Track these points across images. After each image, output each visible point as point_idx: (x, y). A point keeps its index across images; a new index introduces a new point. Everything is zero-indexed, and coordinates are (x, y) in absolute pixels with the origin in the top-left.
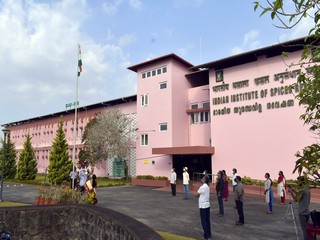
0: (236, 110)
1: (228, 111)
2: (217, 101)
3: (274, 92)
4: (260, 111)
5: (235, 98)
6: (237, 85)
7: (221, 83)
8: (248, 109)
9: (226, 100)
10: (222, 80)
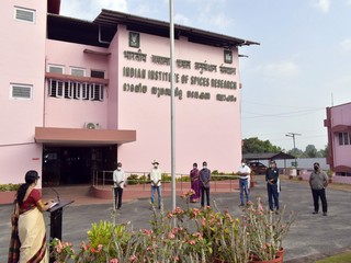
0: (154, 90)
1: (144, 89)
2: (129, 72)
3: (194, 80)
4: (180, 98)
5: (154, 76)
6: (157, 60)
7: (135, 50)
8: (168, 92)
9: (141, 74)
10: (137, 47)
